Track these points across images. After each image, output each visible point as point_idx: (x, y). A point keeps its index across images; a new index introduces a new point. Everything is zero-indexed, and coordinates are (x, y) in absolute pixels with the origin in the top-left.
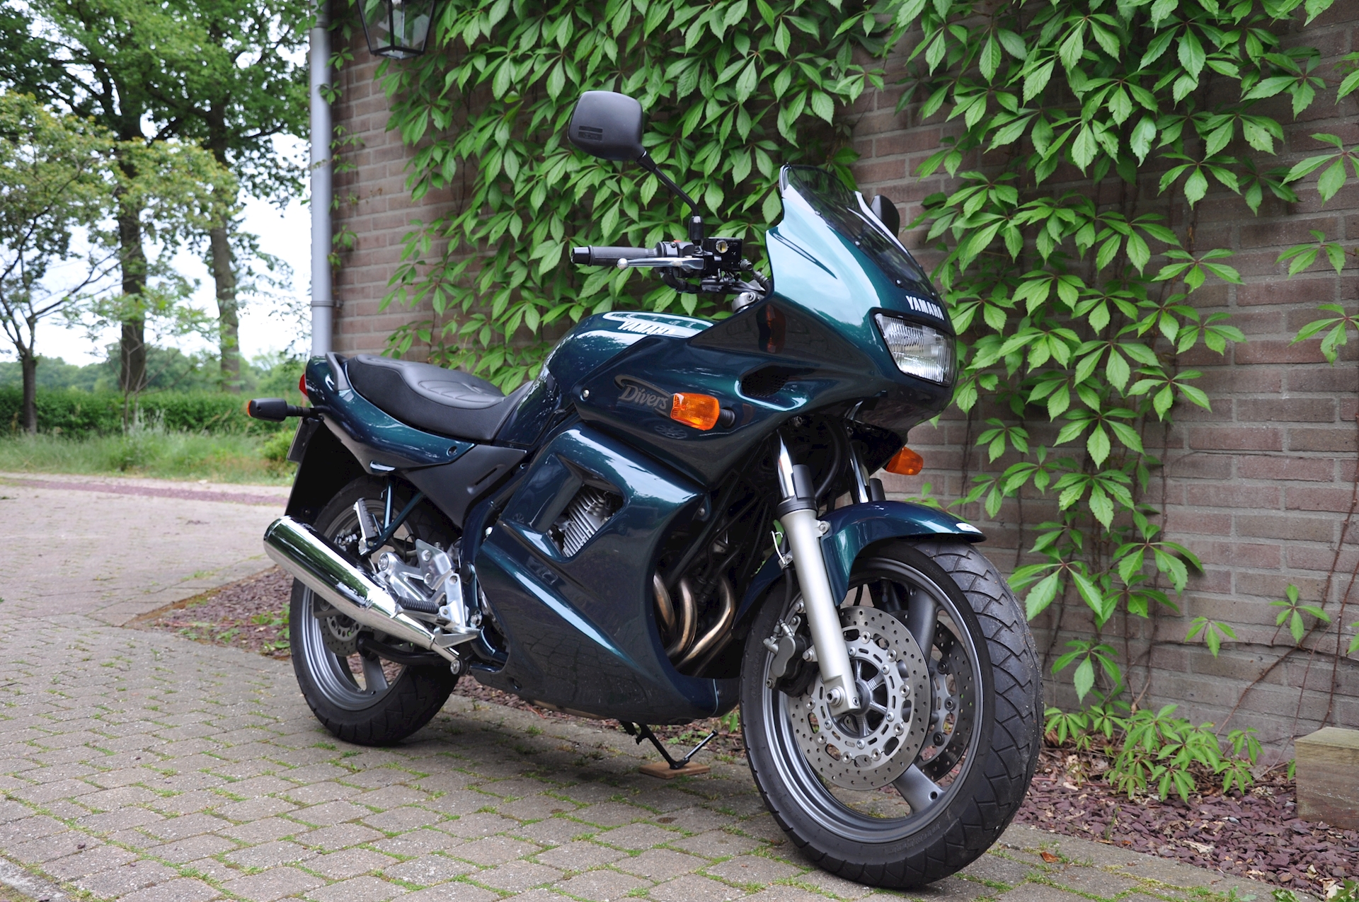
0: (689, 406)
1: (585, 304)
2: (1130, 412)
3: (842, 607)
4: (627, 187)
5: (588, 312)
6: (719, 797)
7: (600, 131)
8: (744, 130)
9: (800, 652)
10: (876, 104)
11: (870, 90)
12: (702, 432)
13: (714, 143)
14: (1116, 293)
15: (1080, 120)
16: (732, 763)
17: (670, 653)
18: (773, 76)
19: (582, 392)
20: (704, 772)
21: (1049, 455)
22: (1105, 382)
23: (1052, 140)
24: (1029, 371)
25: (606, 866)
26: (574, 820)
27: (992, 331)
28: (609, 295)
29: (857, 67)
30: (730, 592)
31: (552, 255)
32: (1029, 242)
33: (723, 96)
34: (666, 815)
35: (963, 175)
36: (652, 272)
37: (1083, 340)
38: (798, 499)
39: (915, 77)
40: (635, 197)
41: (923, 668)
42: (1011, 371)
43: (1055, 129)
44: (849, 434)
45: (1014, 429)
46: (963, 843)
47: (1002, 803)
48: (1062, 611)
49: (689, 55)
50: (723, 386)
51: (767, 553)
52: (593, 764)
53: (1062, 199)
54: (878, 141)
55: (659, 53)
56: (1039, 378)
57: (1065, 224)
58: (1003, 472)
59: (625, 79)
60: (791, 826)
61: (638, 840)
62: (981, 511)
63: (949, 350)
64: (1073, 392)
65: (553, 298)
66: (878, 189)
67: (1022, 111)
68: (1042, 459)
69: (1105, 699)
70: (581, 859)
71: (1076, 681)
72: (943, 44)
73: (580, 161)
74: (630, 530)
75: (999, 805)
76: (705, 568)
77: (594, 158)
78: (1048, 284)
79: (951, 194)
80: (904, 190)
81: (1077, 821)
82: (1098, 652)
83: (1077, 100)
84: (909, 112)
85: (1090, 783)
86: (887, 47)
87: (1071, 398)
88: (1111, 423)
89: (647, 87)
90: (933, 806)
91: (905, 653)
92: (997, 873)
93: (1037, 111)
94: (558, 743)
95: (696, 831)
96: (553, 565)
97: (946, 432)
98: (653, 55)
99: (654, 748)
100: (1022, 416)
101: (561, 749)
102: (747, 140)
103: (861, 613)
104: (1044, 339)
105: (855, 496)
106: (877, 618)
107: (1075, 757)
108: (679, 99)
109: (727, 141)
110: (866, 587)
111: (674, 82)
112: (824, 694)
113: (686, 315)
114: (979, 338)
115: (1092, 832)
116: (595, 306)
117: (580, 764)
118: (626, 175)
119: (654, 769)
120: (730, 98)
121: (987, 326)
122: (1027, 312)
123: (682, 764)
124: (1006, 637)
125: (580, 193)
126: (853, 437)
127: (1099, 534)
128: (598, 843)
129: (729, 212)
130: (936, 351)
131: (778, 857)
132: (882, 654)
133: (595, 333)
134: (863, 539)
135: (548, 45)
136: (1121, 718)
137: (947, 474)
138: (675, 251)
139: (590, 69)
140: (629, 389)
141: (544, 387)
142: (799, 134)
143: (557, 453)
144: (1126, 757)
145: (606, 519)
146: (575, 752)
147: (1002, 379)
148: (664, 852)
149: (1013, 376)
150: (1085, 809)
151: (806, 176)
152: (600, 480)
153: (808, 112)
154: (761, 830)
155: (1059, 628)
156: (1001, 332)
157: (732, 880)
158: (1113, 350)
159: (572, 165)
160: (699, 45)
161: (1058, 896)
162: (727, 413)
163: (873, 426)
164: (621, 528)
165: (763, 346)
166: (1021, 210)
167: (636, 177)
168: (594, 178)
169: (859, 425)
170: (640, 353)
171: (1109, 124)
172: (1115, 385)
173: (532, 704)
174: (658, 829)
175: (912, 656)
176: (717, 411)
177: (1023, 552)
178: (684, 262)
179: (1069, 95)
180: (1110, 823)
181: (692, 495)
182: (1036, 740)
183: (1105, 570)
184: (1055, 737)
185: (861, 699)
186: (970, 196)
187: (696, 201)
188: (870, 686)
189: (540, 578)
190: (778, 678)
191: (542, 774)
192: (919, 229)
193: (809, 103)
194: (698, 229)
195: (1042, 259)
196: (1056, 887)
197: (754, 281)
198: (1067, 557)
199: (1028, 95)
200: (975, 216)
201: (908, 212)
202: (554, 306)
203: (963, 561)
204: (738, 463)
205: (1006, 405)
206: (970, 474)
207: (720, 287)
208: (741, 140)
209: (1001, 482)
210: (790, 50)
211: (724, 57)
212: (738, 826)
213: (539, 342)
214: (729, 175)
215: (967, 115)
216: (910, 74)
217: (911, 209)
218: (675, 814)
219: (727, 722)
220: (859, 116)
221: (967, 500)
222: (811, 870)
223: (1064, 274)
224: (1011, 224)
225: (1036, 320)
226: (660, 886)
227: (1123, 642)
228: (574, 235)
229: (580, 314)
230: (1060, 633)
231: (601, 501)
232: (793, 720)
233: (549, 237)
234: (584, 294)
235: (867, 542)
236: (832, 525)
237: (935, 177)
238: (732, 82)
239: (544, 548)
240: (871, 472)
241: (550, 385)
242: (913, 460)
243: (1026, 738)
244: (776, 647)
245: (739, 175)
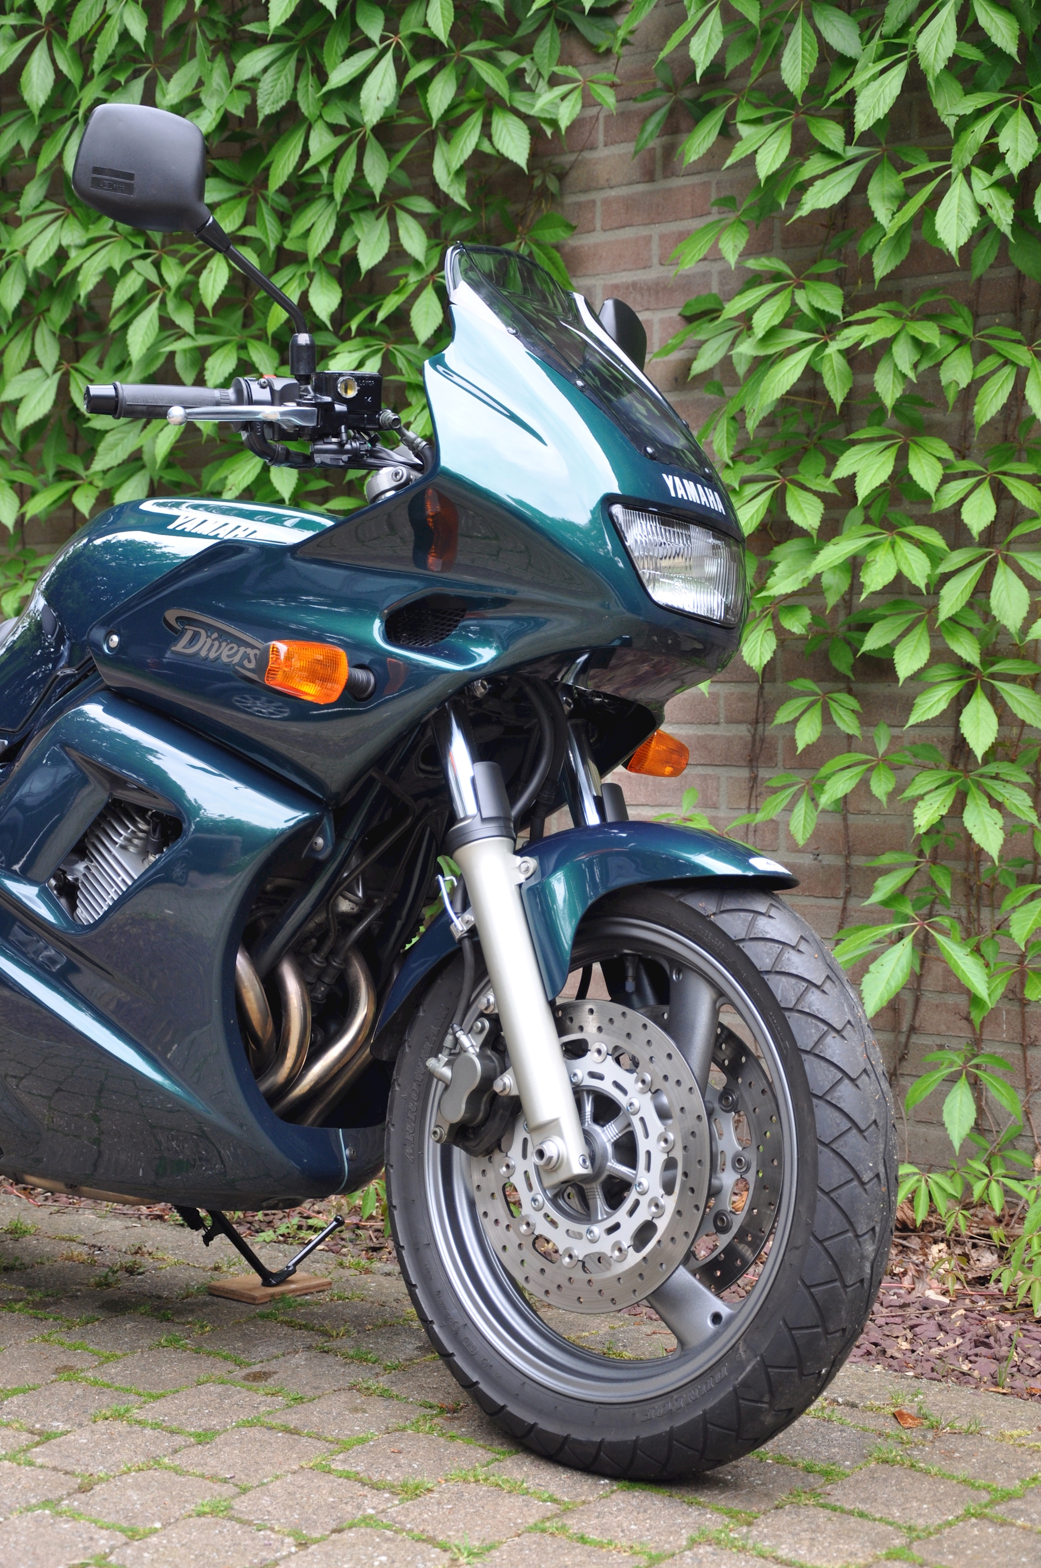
0: (296, 663)
1: (100, 484)
2: (1029, 664)
3: (559, 1001)
4: (174, 275)
5: (105, 498)
6: (348, 1331)
7: (131, 176)
8: (376, 178)
9: (488, 1081)
10: (601, 137)
11: (593, 111)
12: (317, 706)
13: (323, 201)
14: (1005, 468)
15: (949, 167)
16: (367, 1271)
17: (264, 1086)
18: (425, 81)
19: (107, 638)
20: (321, 1289)
21: (894, 740)
22: (987, 616)
23: (903, 200)
24: (863, 597)
25: (154, 1462)
26: (95, 1383)
27: (801, 533)
28: (143, 467)
29: (570, 71)
30: (367, 979)
31: (39, 395)
32: (863, 379)
33: (337, 116)
34: (257, 1368)
35: (752, 264)
36: (222, 427)
37: (953, 546)
38: (484, 820)
39: (668, 89)
40: (188, 292)
41: (696, 1103)
42: (832, 600)
43: (908, 182)
44: (567, 708)
45: (835, 696)
46: (766, 1399)
47: (832, 1328)
48: (917, 1000)
49: (276, 39)
50: (353, 628)
51: (428, 913)
52: (127, 1283)
53: (917, 305)
54: (606, 202)
55: (223, 35)
56: (879, 611)
57: (922, 347)
58: (818, 769)
59: (161, 79)
60: (475, 1378)
61: (210, 1414)
62: (782, 836)
63: (734, 566)
64: (935, 634)
65: (43, 471)
66: (605, 288)
67: (852, 152)
68: (882, 747)
69: (991, 1149)
70: (109, 1453)
71: (946, 1118)
72: (719, 27)
73: (86, 229)
74: (194, 876)
75: (827, 1332)
76: (322, 940)
77: (110, 222)
78: (892, 453)
79: (730, 297)
80: (649, 289)
81: (951, 1355)
82: (977, 1067)
83: (947, 130)
84: (659, 153)
85: (969, 1290)
86: (621, 34)
87: (932, 643)
88: (998, 684)
89: (203, 96)
90: (715, 1337)
91: (666, 1078)
92: (822, 1449)
93: (878, 151)
94: (63, 1249)
95: (311, 1394)
96: (57, 938)
97: (722, 702)
98: (212, 37)
99: (233, 1251)
100: (850, 674)
101: (70, 1258)
102: (382, 195)
103: (591, 1011)
104: (887, 544)
105: (578, 814)
106: (618, 1020)
107: (942, 1246)
108: (261, 117)
109: (346, 197)
110: (597, 967)
111: (250, 87)
112: (531, 1150)
113: (280, 502)
114: (778, 543)
115: (976, 1374)
116: (119, 486)
117: (104, 1284)
118: (173, 253)
119: (234, 1286)
120: (349, 120)
121: (791, 523)
122: (856, 498)
123: (283, 1277)
124: (834, 1048)
125: (87, 283)
126: (572, 715)
127: (977, 871)
128: (139, 1422)
129: (354, 325)
130: (712, 568)
131: (453, 1433)
132: (628, 1080)
133: (123, 536)
134: (594, 885)
135: (19, 10)
136: (1019, 1180)
137: (723, 772)
138: (265, 395)
139: (99, 59)
140: (189, 635)
141: (37, 629)
142: (470, 186)
143: (64, 745)
144: (1029, 1245)
145: (152, 858)
146: (93, 1263)
147: (817, 612)
148: (255, 1433)
149: (835, 608)
150: (962, 1334)
151: (487, 262)
152: (140, 789)
153: (486, 147)
154: (421, 1386)
155: (912, 1029)
156: (814, 534)
157: (376, 1477)
158: (1001, 564)
159: (71, 235)
160: (294, 21)
161: (926, 1485)
162: (361, 675)
163: (606, 696)
164: (178, 872)
165: (419, 558)
166: (848, 325)
167: (193, 256)
168: (114, 256)
169: (581, 693)
170: (206, 573)
171: (999, 173)
172: (1005, 622)
173: (18, 1181)
174: (245, 1393)
175: (678, 1082)
176: (344, 671)
177: (853, 903)
178: (283, 414)
179: (932, 123)
180: (1006, 1358)
181: (301, 815)
182: (886, 1220)
183: (989, 933)
184: (909, 1213)
185: (593, 1157)
186: (763, 301)
187: (295, 299)
188: (607, 1135)
189: (32, 960)
190: (452, 1126)
191: (37, 1305)
192: (677, 356)
193: (486, 131)
194: (305, 355)
195: (883, 408)
196: (921, 1470)
197: (403, 447)
198: (925, 911)
199: (863, 121)
200: (771, 334)
201: (656, 327)
202: (46, 485)
203: (762, 922)
204: (380, 760)
205: (824, 656)
206: (763, 773)
207: (345, 457)
208: (372, 195)
209: (814, 789)
210: (453, 34)
211: (337, 44)
212: (383, 1382)
213: (19, 547)
214: (351, 260)
215: (759, 157)
216: (659, 84)
217: (662, 321)
218: (272, 1366)
219: (359, 1202)
220: (571, 158)
221: (760, 817)
222: (510, 1453)
223: (919, 434)
224: (833, 348)
225: (873, 513)
226: (251, 1494)
227: (1018, 1052)
228: (77, 360)
229: (92, 501)
230: (914, 1039)
231: (143, 826)
232: (477, 1196)
233: (33, 363)
234: (99, 464)
235: (602, 892)
236: (541, 864)
237: (706, 266)
238: (353, 88)
239: (43, 911)
240: (603, 771)
241: (47, 626)
242: (672, 751)
243: (870, 1217)
244: (447, 1072)
245: (368, 258)
